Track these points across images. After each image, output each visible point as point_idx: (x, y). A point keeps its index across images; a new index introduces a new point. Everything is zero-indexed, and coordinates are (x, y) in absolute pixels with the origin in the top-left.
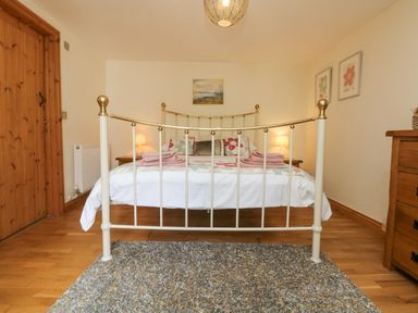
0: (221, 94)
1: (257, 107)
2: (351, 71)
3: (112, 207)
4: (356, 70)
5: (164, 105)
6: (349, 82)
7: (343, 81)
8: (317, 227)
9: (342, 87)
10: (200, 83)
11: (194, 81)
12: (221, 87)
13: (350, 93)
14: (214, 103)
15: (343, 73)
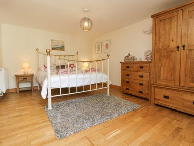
0: (63, 47)
1: (77, 53)
2: (107, 44)
3: (52, 90)
4: (109, 44)
5: (38, 49)
6: (107, 48)
7: (105, 47)
8: (108, 87)
9: (105, 49)
10: (54, 41)
11: (52, 40)
12: (63, 43)
13: (107, 51)
14: (60, 50)
15: (105, 44)
